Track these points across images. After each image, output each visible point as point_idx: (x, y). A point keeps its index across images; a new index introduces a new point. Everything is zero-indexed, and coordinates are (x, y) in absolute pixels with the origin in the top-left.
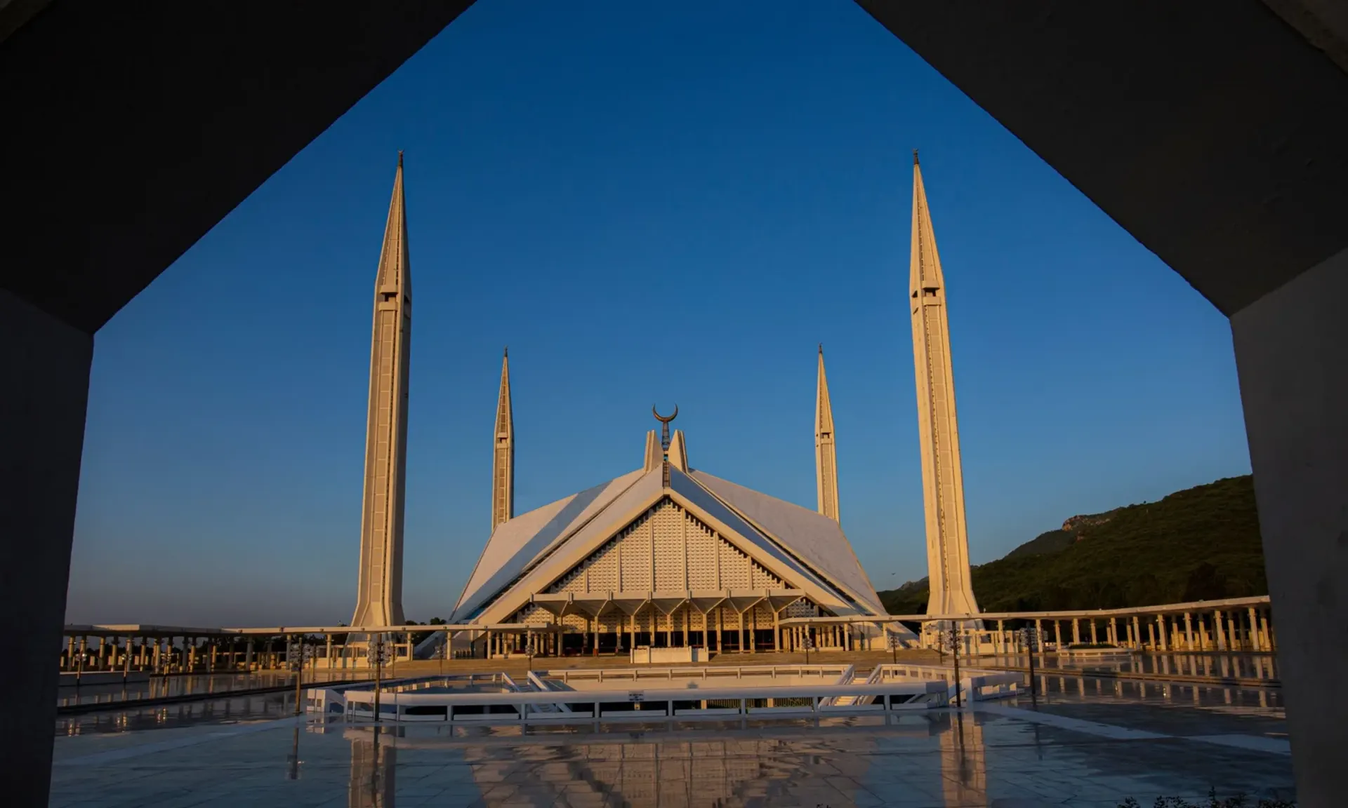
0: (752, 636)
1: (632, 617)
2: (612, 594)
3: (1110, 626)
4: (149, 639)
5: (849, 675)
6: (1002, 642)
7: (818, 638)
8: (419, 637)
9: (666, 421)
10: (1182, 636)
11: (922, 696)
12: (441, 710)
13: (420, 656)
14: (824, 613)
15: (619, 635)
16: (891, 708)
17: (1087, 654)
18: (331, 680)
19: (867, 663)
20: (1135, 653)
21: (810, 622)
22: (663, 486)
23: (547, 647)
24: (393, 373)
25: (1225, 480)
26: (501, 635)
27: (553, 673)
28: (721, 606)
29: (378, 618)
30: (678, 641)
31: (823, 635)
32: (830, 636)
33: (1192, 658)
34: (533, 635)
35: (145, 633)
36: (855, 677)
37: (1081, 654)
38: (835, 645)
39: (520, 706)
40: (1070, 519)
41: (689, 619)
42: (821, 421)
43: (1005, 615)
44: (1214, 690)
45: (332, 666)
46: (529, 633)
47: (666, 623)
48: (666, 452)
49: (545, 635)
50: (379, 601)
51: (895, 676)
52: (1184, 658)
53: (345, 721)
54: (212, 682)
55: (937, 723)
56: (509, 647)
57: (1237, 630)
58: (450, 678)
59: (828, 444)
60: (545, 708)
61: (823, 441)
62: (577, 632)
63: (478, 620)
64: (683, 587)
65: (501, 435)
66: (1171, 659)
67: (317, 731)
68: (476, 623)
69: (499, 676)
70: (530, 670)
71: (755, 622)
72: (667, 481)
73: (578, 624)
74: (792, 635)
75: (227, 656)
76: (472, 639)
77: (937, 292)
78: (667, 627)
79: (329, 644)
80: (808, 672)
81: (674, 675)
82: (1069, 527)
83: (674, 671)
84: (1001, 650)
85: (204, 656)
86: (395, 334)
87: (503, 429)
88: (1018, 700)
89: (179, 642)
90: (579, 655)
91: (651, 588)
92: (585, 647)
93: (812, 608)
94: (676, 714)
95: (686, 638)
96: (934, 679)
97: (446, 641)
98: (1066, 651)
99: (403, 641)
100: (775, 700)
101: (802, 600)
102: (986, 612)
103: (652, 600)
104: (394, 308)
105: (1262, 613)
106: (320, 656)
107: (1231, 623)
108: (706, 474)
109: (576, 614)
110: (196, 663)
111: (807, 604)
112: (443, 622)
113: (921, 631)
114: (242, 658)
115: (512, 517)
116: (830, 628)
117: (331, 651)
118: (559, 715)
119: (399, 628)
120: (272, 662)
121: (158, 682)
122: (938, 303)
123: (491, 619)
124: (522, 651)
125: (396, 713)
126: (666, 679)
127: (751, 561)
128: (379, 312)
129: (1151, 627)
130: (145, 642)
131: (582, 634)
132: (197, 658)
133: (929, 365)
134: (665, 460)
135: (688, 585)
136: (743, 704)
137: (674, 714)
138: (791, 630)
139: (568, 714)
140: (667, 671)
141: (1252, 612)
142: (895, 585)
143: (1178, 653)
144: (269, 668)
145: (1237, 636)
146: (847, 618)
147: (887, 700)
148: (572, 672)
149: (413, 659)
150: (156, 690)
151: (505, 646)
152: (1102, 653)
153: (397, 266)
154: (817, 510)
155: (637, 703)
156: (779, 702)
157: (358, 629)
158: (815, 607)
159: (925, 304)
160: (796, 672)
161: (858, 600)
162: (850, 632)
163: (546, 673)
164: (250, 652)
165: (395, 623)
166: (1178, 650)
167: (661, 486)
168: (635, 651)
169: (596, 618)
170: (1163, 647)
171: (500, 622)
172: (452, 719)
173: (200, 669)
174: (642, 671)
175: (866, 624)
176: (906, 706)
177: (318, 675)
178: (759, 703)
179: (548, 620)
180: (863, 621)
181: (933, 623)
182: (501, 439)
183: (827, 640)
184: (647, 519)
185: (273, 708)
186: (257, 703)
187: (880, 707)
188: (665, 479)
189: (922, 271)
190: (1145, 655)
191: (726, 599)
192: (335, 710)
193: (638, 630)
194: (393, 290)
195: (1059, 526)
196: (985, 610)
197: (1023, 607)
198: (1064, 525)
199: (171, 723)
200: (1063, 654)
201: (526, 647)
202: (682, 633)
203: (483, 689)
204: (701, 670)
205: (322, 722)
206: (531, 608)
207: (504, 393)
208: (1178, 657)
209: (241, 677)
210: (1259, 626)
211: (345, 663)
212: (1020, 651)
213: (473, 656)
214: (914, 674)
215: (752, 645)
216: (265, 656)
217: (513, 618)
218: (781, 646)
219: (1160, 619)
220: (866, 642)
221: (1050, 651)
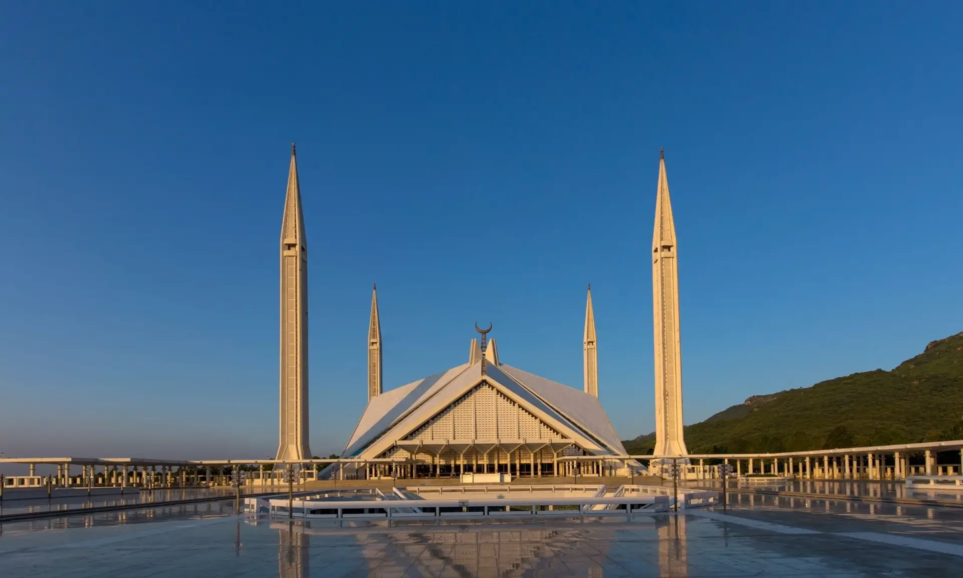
0: (539, 467)
1: (462, 455)
2: (448, 441)
3: (774, 464)
4: (138, 467)
5: (602, 491)
6: (702, 473)
7: (582, 468)
8: (321, 467)
9: (484, 333)
10: (821, 470)
11: (651, 505)
12: (335, 511)
13: (322, 478)
14: (587, 454)
15: (453, 466)
16: (631, 512)
17: (757, 480)
18: (264, 492)
19: (614, 484)
20: (789, 480)
21: (578, 459)
22: (482, 374)
23: (406, 473)
24: (296, 299)
25: (856, 374)
26: (376, 465)
27: (409, 489)
28: (519, 449)
29: (294, 455)
30: (491, 470)
31: (586, 467)
32: (590, 468)
33: (827, 484)
34: (396, 465)
35: (135, 463)
36: (606, 492)
37: (754, 480)
38: (593, 473)
39: (387, 509)
40: (750, 398)
41: (498, 456)
42: (588, 334)
43: (705, 456)
44: (839, 504)
45: (264, 484)
46: (394, 464)
47: (484, 459)
48: (484, 353)
49: (405, 466)
50: (293, 444)
51: (633, 492)
52: (821, 483)
53: (271, 518)
54: (184, 493)
55: (661, 520)
56: (381, 473)
57: (858, 467)
58: (342, 491)
59: (592, 349)
60: (405, 509)
61: (589, 347)
62: (425, 464)
63: (360, 456)
64: (495, 437)
65: (373, 341)
66: (812, 484)
67: (252, 524)
68: (359, 458)
69: (374, 490)
70: (395, 486)
71: (541, 458)
72: (484, 371)
73: (427, 459)
74: (565, 466)
75: (193, 478)
76: (356, 467)
77: (671, 249)
78: (485, 462)
79: (261, 470)
80: (576, 489)
81: (488, 490)
82: (749, 402)
83: (488, 488)
84: (701, 476)
85: (177, 477)
86: (296, 272)
87: (374, 337)
88: (714, 507)
89: (159, 469)
90: (427, 477)
91: (473, 437)
92: (431, 473)
93: (579, 450)
94: (490, 514)
95: (496, 468)
96: (658, 494)
97: (340, 469)
98: (744, 478)
99: (310, 469)
100: (554, 506)
101: (572, 446)
102: (693, 454)
103: (474, 444)
104: (294, 254)
105: (877, 456)
106: (256, 478)
107: (855, 463)
108: (511, 367)
109: (425, 453)
110: (172, 482)
111: (575, 448)
112: (338, 457)
113: (649, 465)
114: (204, 479)
115: (381, 392)
116: (590, 462)
117: (263, 474)
118: (414, 514)
119: (308, 461)
120: (224, 482)
121: (146, 494)
122: (672, 256)
123: (369, 455)
124: (389, 475)
125: (304, 513)
126: (483, 492)
127: (539, 421)
128: (284, 257)
129: (801, 465)
130: (136, 469)
131: (429, 465)
132: (173, 479)
133: (663, 298)
134: (483, 358)
135: (498, 436)
136: (534, 508)
137: (488, 514)
138: (565, 463)
139: (421, 514)
140: (484, 487)
141: (870, 456)
142: (632, 437)
143: (817, 480)
144: (222, 485)
145: (858, 470)
146: (601, 457)
147: (629, 507)
148: (422, 488)
149: (318, 480)
150: (144, 498)
151: (378, 472)
152: (767, 480)
153: (296, 225)
154: (583, 390)
155: (464, 507)
156: (556, 507)
157: (281, 461)
158: (580, 450)
159: (662, 257)
160: (568, 489)
161: (609, 446)
162: (603, 465)
163: (404, 489)
164: (208, 476)
165: (305, 457)
166: (817, 479)
167: (481, 374)
168: (464, 476)
169: (438, 456)
170: (808, 477)
171: (374, 458)
172: (342, 517)
173: (175, 486)
174: (467, 488)
175: (614, 460)
176: (641, 510)
177: (255, 489)
178: (543, 508)
179: (406, 456)
180: (612, 459)
181: (657, 460)
182: (373, 343)
183: (588, 470)
184: (471, 395)
185: (226, 509)
186: (215, 506)
187: (624, 511)
188: (483, 370)
189: (662, 234)
190: (796, 482)
191: (523, 445)
192: (263, 512)
193: (465, 463)
194: (293, 242)
195: (742, 403)
196: (692, 453)
197: (716, 451)
198: (746, 401)
199: (156, 519)
200: (742, 480)
201: (392, 472)
202: (494, 465)
203: (364, 498)
204: (506, 487)
205: (256, 518)
206: (395, 449)
207: (374, 313)
208: (818, 482)
209: (204, 490)
210: (874, 464)
211: (272, 482)
212: (713, 477)
213: (357, 478)
214: (645, 491)
215: (539, 473)
216: (219, 477)
217: (383, 455)
218: (558, 474)
219: (807, 460)
220: (613, 472)
221: (732, 478)
